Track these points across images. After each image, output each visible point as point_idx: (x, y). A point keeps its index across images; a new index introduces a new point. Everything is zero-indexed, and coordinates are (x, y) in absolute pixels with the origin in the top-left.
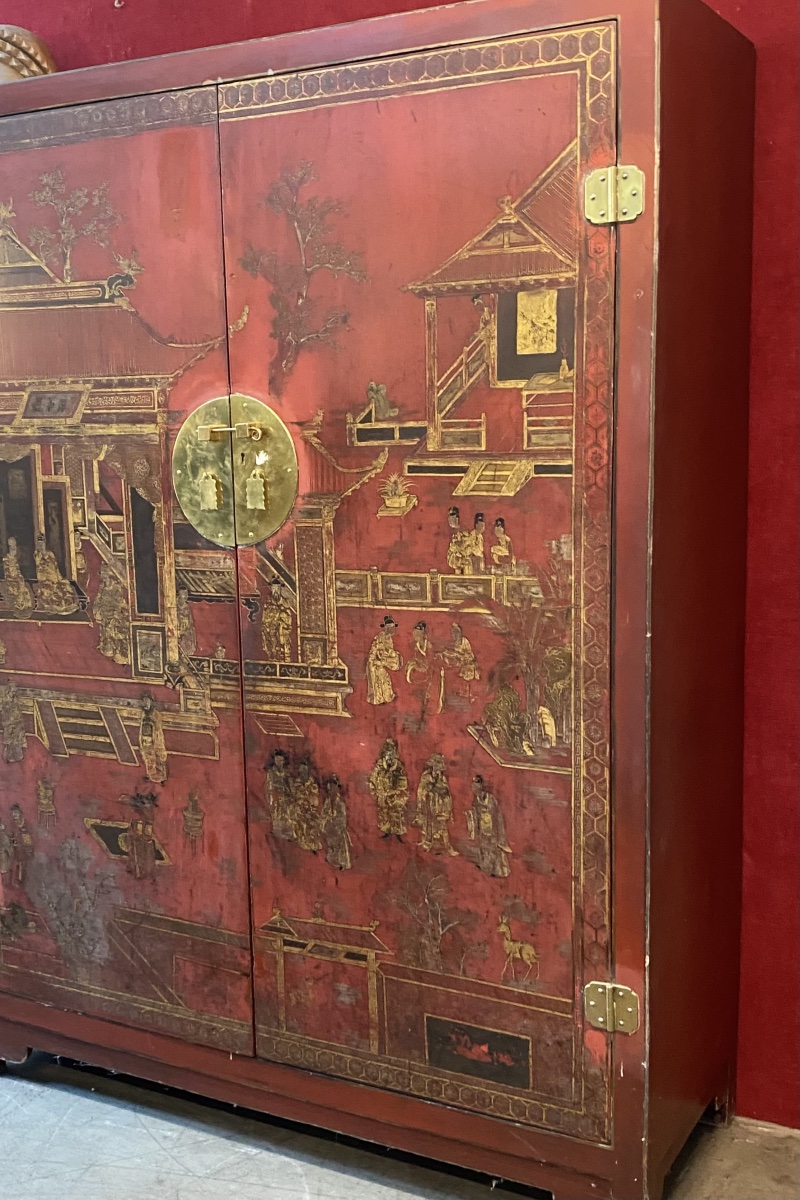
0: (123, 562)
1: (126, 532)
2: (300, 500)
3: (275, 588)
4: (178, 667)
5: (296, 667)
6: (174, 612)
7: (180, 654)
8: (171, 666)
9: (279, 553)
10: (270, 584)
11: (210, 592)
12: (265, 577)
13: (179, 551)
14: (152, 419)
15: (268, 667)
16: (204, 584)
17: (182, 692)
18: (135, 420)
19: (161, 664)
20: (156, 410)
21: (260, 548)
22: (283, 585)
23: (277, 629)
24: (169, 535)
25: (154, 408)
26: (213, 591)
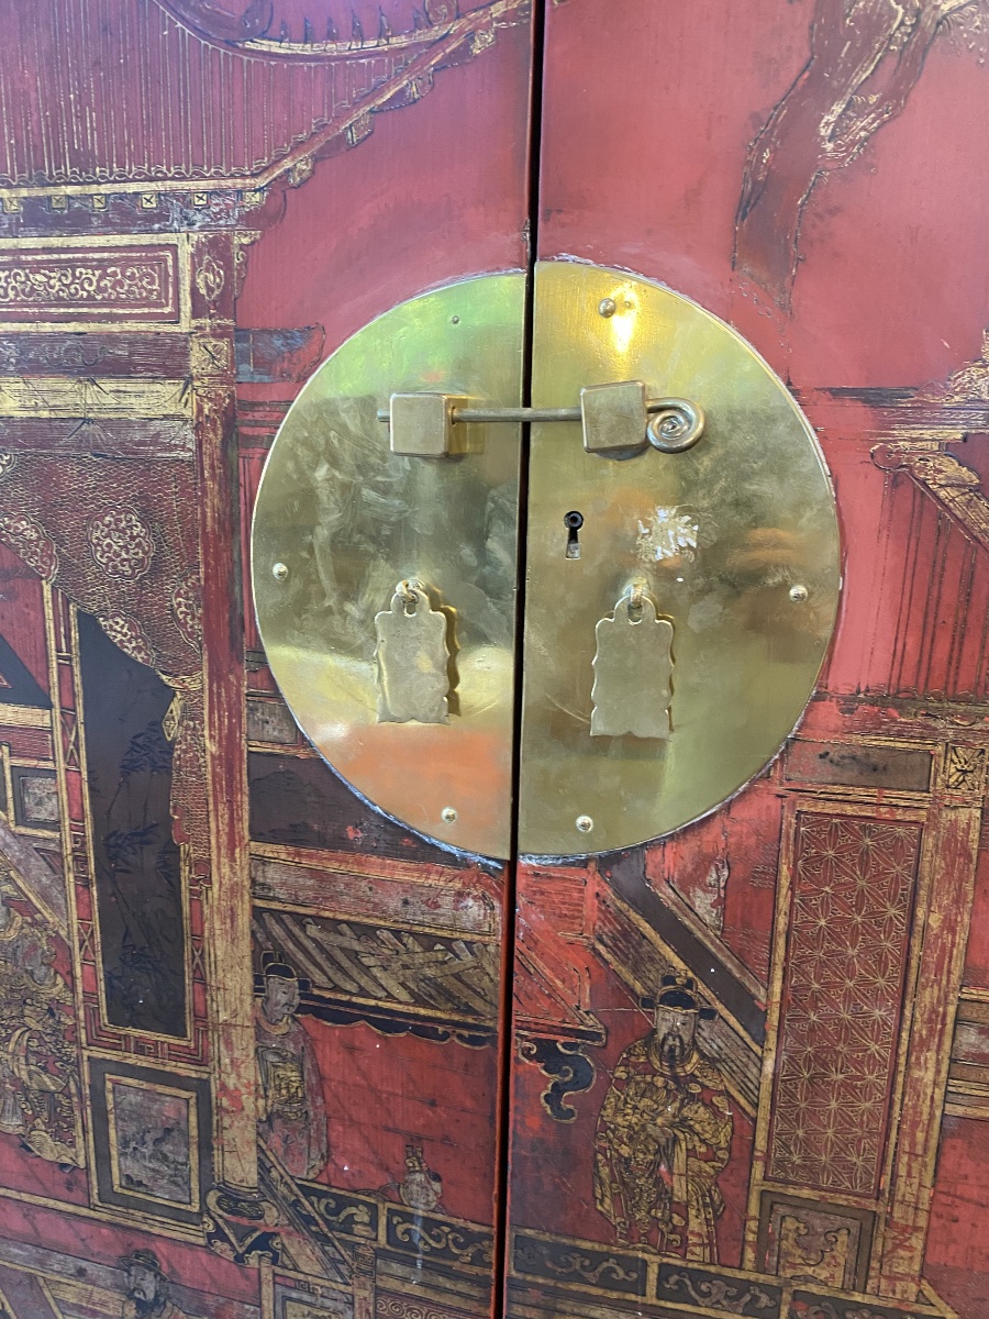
0: (53, 859)
1: (62, 765)
2: (829, 714)
3: (670, 1020)
4: (254, 1203)
5: (729, 1281)
6: (244, 1041)
7: (264, 1169)
8: (231, 1199)
9: (703, 903)
10: (648, 1003)
11: (390, 997)
12: (629, 977)
13: (267, 850)
14: (166, 360)
15: (611, 1263)
16: (366, 969)
17: (266, 1273)
18: (95, 362)
19: (195, 1185)
20: (185, 325)
21: (616, 872)
22: (709, 1014)
23: (665, 1152)
24: (231, 790)
25: (175, 318)
26: (404, 995)
